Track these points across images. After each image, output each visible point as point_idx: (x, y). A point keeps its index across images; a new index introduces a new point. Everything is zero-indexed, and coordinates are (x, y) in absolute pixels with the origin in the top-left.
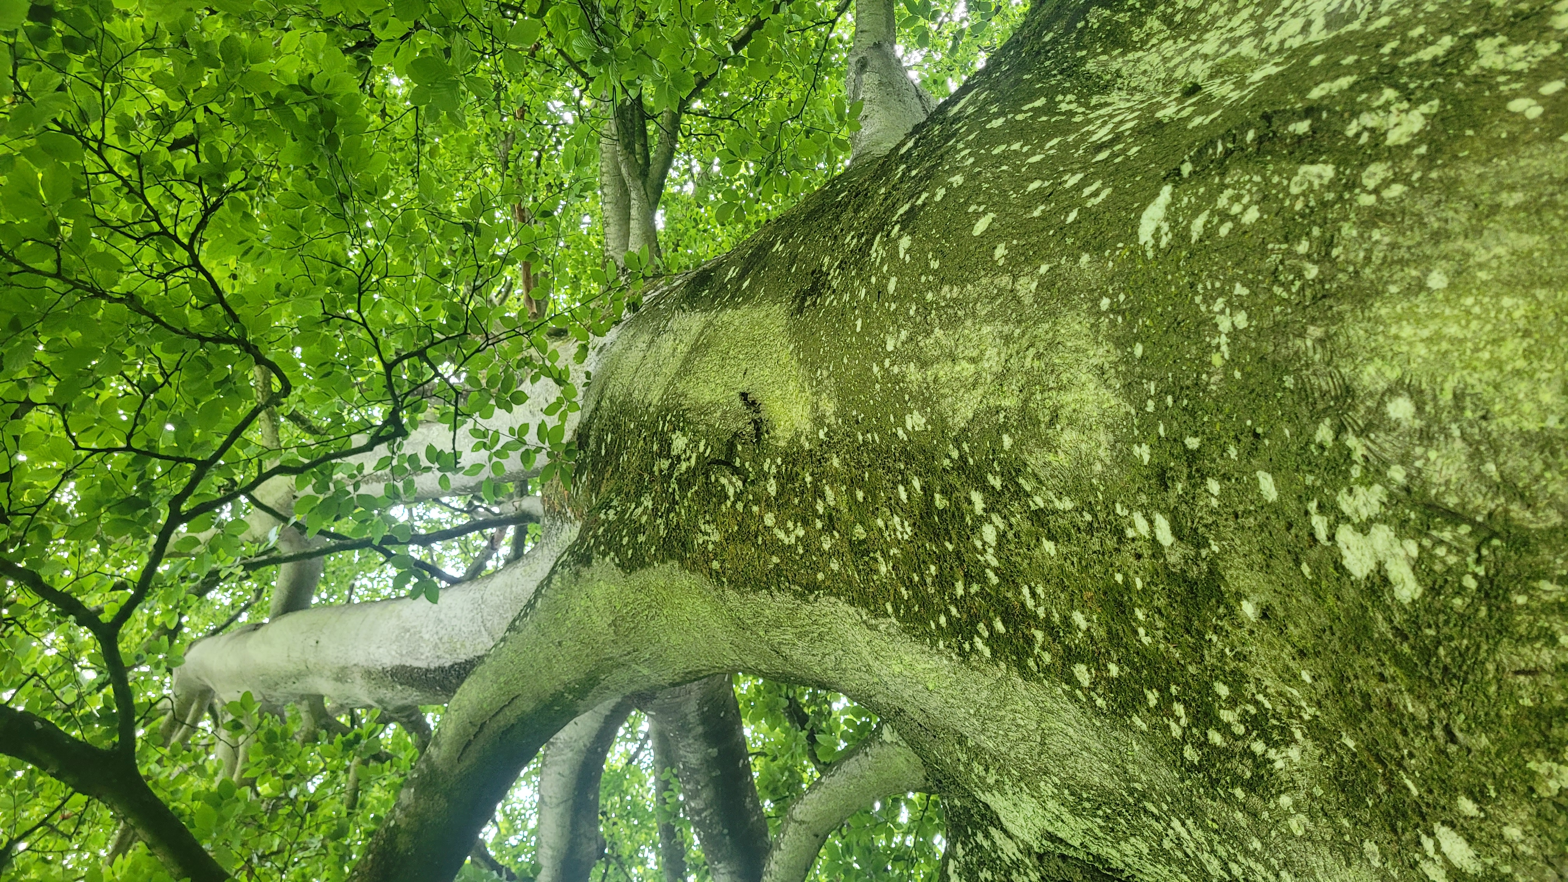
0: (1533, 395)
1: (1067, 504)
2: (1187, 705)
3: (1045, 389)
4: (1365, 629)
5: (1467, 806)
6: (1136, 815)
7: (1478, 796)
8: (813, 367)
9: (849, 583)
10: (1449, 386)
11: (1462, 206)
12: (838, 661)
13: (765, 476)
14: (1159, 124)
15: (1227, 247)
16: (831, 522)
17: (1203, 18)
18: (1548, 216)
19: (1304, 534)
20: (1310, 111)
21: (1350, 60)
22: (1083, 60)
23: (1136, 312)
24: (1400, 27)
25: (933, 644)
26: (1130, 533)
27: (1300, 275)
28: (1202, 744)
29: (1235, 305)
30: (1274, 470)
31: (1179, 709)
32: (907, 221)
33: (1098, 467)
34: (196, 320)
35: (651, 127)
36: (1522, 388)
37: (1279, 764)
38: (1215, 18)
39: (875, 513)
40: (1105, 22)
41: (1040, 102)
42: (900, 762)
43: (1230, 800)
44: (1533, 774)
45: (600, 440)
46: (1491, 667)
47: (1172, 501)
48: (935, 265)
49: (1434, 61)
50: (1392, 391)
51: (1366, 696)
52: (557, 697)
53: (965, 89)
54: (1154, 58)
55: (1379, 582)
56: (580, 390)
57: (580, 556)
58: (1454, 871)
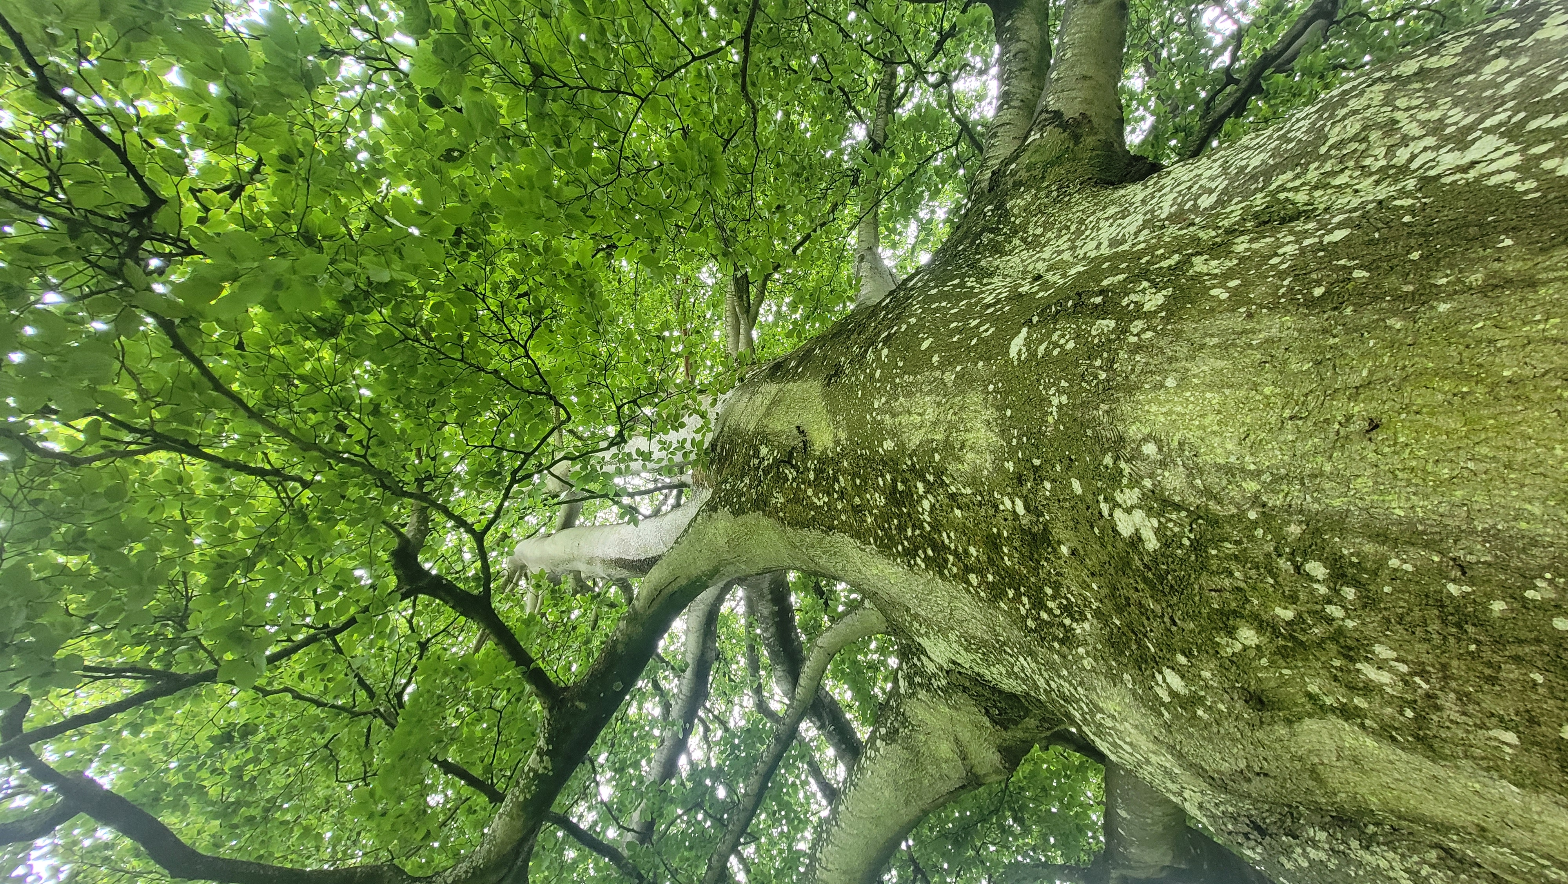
0: (1222, 445)
1: (968, 491)
2: (1029, 598)
3: (958, 431)
4: (1128, 564)
5: (1182, 659)
6: (1000, 653)
7: (1188, 654)
8: (835, 414)
9: (851, 526)
10: (1175, 438)
11: (1184, 344)
12: (844, 566)
13: (808, 470)
14: (1020, 295)
15: (1057, 361)
16: (842, 495)
17: (1042, 240)
18: (1231, 351)
19: (1096, 512)
20: (1101, 292)
21: (1124, 265)
22: (979, 260)
23: (1007, 393)
24: (1150, 249)
25: (895, 560)
26: (1001, 507)
27: (1096, 377)
28: (1037, 619)
29: (1060, 392)
30: (1080, 478)
31: (1025, 600)
32: (887, 341)
33: (985, 472)
34: (527, 384)
35: (751, 288)
36: (1216, 441)
37: (1078, 631)
38: (1049, 240)
39: (866, 491)
40: (990, 241)
41: (957, 282)
42: (874, 619)
43: (1051, 648)
44: (1218, 644)
45: (723, 448)
46: (1196, 587)
47: (1025, 492)
48: (901, 364)
49: (1169, 267)
50: (1145, 440)
51: (1127, 599)
52: (698, 578)
53: (917, 272)
54: (1017, 260)
55: (1136, 540)
56: (713, 422)
57: (712, 507)
58: (1173, 694)
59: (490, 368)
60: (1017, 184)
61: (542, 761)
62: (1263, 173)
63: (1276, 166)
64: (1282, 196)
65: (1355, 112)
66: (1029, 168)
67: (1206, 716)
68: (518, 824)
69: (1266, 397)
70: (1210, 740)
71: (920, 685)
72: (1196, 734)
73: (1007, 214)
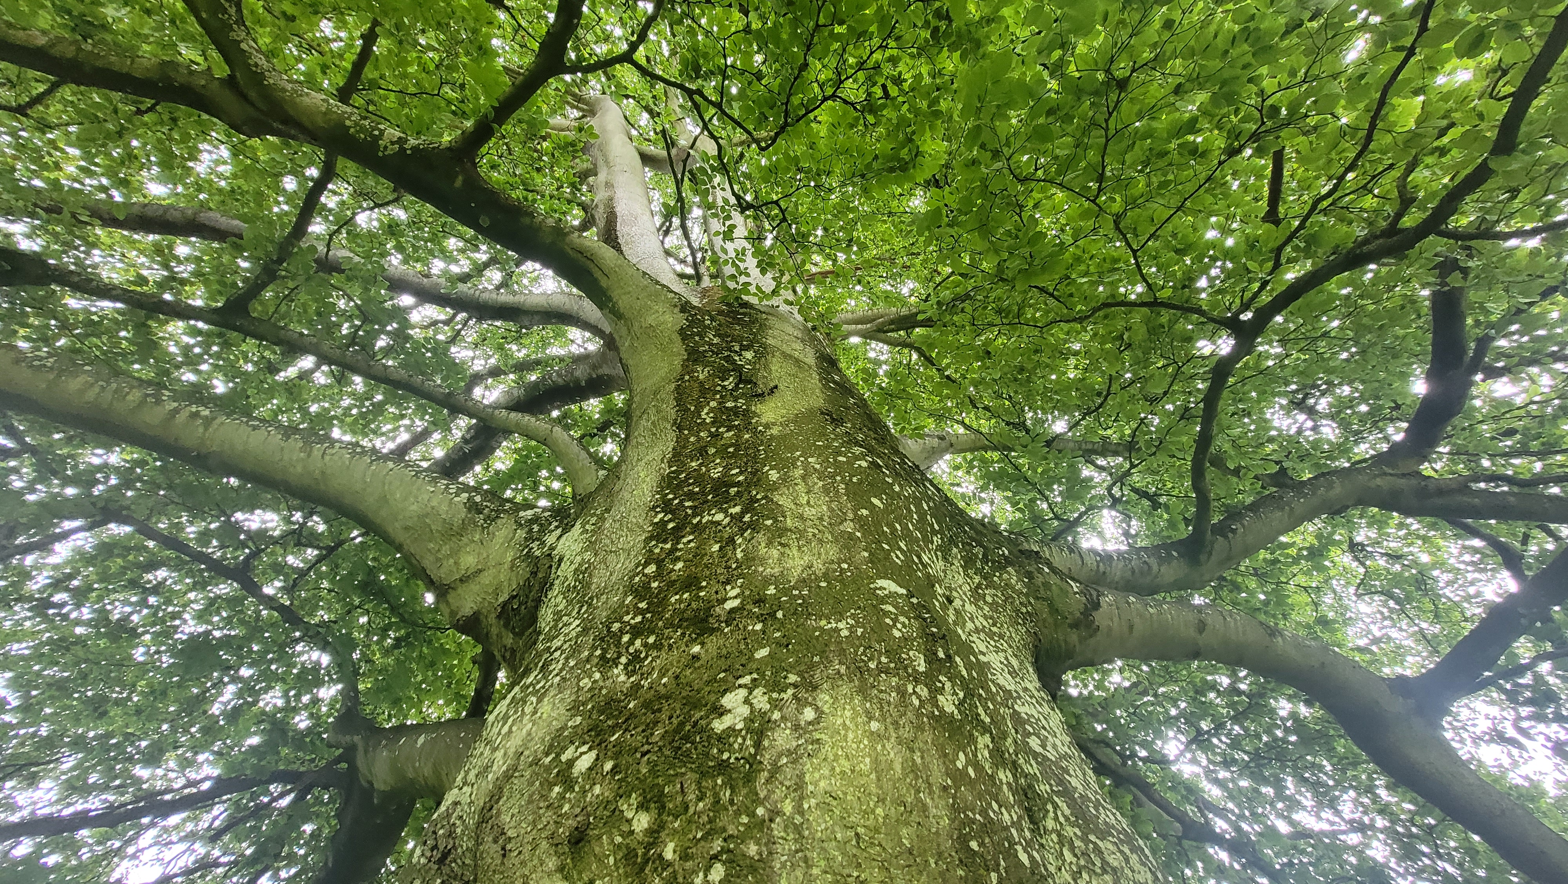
0: (823, 778)
1: (739, 555)
2: (642, 623)
3: (798, 540)
4: (696, 706)
5: (608, 766)
6: (579, 602)
7: (614, 770)
8: (795, 422)
9: (684, 447)
10: (823, 736)
11: (912, 735)
12: (642, 444)
13: (736, 401)
14: (933, 586)
15: (881, 624)
16: (715, 436)
17: (981, 603)
18: (911, 776)
19: (740, 673)
20: (949, 657)
21: (974, 675)
22: (957, 547)
23: (842, 581)
24: (992, 697)
25: (657, 493)
26: (728, 587)
27: (870, 660)
28: (622, 632)
29: (851, 629)
30: (771, 656)
31: (639, 619)
32: (874, 464)
33: (761, 569)
35: (902, 333)
36: (826, 771)
37: (616, 671)
38: (982, 609)
39: (723, 458)
40: (976, 556)
41: (936, 527)
42: (588, 480)
43: (594, 648)
44: (630, 797)
45: (745, 314)
46: (683, 771)
47: (748, 607)
48: (855, 480)
49: (978, 715)
50: (817, 709)
51: (659, 710)
52: (610, 299)
53: (938, 489)
54: (961, 582)
55: (720, 712)
56: (769, 303)
57: (685, 307)
58: (571, 763)
59: (810, 59)
60: (1030, 575)
61: (393, 143)
62: (1066, 789)
63: (1074, 799)
64: (1049, 807)
65: (1127, 860)
66: (1046, 585)
67: (554, 794)
68: (320, 121)
69: (873, 812)
70: (530, 802)
71: (530, 531)
72: (533, 789)
73: (1002, 568)
